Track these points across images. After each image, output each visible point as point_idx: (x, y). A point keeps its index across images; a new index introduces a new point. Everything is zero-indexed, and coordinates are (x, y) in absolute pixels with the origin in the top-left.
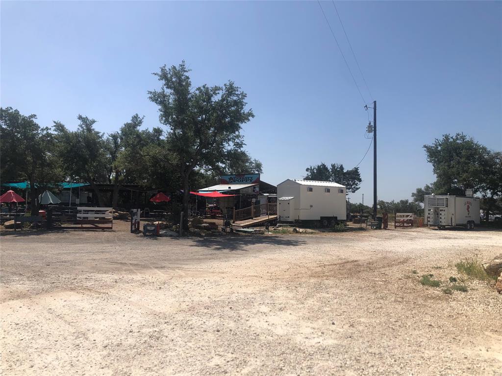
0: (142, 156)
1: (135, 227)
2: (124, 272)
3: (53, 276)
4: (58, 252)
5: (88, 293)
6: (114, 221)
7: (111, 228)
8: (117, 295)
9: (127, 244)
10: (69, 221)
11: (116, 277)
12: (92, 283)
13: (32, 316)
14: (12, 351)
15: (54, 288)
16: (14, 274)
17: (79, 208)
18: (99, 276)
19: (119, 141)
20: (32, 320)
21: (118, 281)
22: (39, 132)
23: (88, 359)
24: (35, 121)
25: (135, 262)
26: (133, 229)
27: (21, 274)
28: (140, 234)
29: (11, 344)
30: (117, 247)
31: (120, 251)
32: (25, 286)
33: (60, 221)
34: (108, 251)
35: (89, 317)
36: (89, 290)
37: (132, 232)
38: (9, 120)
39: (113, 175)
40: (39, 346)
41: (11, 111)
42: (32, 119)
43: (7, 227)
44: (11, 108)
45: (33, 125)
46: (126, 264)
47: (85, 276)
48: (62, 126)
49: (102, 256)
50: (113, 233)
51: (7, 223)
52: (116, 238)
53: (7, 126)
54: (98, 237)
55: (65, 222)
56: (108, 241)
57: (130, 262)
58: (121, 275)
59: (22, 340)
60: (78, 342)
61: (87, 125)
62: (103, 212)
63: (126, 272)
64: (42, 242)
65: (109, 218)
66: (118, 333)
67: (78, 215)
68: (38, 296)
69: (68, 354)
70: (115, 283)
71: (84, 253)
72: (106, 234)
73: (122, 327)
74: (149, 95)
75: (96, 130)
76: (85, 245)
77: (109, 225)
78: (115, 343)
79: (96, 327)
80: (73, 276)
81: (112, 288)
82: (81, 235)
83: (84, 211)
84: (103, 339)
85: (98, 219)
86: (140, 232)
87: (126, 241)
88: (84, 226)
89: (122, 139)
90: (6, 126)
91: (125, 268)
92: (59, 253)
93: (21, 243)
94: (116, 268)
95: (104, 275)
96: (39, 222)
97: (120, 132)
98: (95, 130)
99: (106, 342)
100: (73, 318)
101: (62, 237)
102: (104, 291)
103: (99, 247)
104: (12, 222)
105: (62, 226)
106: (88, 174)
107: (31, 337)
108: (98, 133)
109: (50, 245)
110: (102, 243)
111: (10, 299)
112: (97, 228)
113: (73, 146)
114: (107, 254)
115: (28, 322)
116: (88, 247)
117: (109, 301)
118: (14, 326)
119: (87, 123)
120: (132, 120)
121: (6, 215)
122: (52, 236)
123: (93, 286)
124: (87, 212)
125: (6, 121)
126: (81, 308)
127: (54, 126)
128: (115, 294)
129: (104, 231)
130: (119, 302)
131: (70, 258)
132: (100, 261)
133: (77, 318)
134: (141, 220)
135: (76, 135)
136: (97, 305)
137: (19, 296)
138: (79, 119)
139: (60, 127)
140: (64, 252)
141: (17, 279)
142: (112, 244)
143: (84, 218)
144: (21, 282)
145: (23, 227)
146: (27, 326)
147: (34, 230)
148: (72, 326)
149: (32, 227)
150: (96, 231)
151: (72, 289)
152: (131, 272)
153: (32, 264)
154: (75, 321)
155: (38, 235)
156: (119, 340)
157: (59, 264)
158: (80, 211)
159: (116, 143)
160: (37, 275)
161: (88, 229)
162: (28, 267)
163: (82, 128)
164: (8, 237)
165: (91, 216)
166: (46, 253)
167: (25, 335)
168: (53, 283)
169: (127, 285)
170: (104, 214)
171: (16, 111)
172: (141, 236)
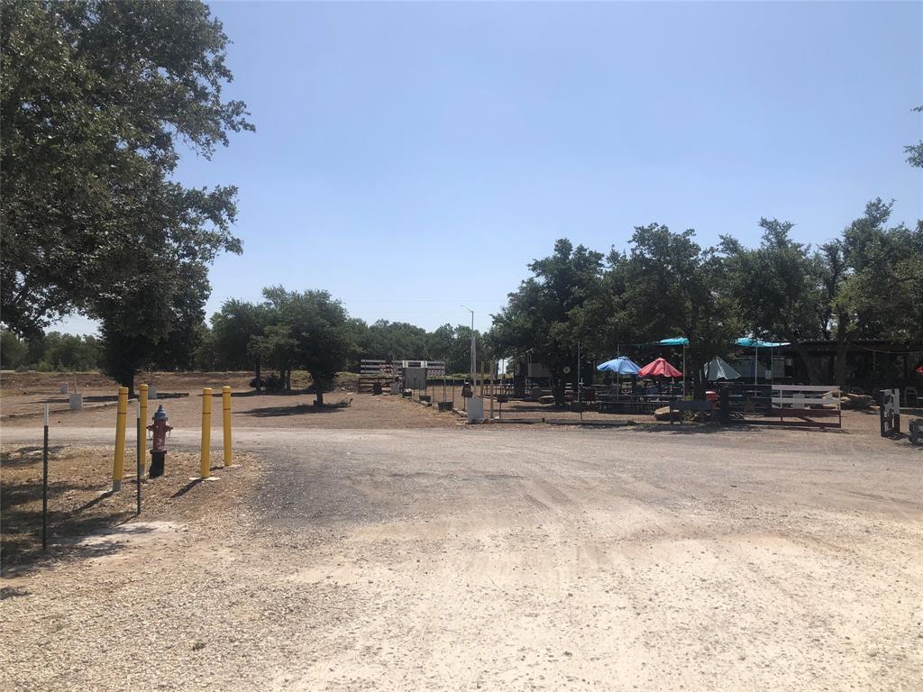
0: (898, 280)
1: (890, 426)
2: (881, 514)
3: (746, 507)
4: (746, 465)
5: (814, 545)
6: (843, 412)
7: (839, 426)
8: (874, 557)
9: (876, 459)
10: (758, 411)
11: (866, 522)
12: (818, 528)
13: (724, 571)
14: (705, 623)
15: (750, 528)
16: (683, 495)
17: (774, 387)
18: (830, 516)
19: (842, 256)
20: (726, 578)
21: (871, 530)
22: (700, 257)
23: (842, 670)
24: (692, 240)
25: (903, 497)
26: (887, 429)
27: (693, 498)
28: (902, 441)
29: (701, 611)
30: (858, 464)
31: (864, 471)
32: (704, 518)
33: (740, 410)
34: (839, 469)
35: (826, 593)
36: (814, 539)
37: (884, 434)
38: (655, 244)
39: (832, 324)
40: (747, 626)
41: (656, 229)
42: (687, 238)
43: (660, 418)
44: (656, 224)
45: (690, 246)
46: (882, 498)
47: (802, 513)
48: (734, 243)
49: (828, 478)
50: (843, 435)
51: (659, 412)
52: (851, 445)
53: (652, 254)
54: (815, 442)
55: (750, 412)
56: (837, 450)
57: (892, 496)
58: (875, 518)
59: (717, 608)
60: (816, 634)
61: (777, 236)
62: (819, 395)
63: (885, 515)
64: (717, 445)
65: (833, 405)
66: (894, 634)
67: (774, 400)
68: (727, 538)
69: (801, 652)
70: (866, 534)
71: (792, 470)
72: (830, 436)
73: (901, 625)
74: (909, 155)
75: (795, 241)
76: (791, 455)
77: (835, 420)
78: (891, 653)
79: (846, 613)
80: (780, 511)
81: (860, 543)
82: (782, 436)
83: (784, 392)
84: (865, 640)
85: (808, 408)
86: (902, 436)
87: (872, 451)
88: (785, 419)
89: (846, 252)
90: (650, 255)
91: (881, 506)
92: (749, 467)
93: (685, 446)
94: (862, 504)
95: (839, 516)
96: (708, 411)
97: (842, 239)
98: (793, 242)
99: (872, 647)
100: (797, 588)
101: (750, 438)
102: (847, 546)
103: (820, 460)
104: (666, 410)
105: (746, 419)
106: (786, 324)
107: (729, 607)
108: (800, 246)
109: (731, 451)
110: (826, 454)
111: (683, 537)
112: (810, 423)
113: (757, 276)
114: (839, 476)
115: (720, 580)
116: (799, 459)
117: (860, 568)
118: (699, 582)
119: (776, 230)
120: (868, 212)
121: (656, 398)
122: (731, 436)
123: (822, 534)
124: (789, 394)
125: (650, 246)
126: (807, 572)
127: (722, 244)
128: (870, 555)
129: (825, 431)
130: (882, 573)
131: (769, 476)
132: (827, 487)
133: (803, 589)
134: (903, 412)
135: (760, 255)
136: (836, 571)
137: (697, 534)
138: (762, 225)
139: (730, 245)
140: (756, 465)
141: (689, 504)
142: (845, 457)
143: (784, 405)
144: (696, 511)
145: (683, 419)
146: (721, 586)
147: (701, 425)
148: (798, 602)
149: (698, 420)
150: (809, 430)
151: (782, 535)
152: (896, 515)
153: (708, 481)
154: (802, 594)
155: (708, 432)
156: (899, 647)
157: (751, 485)
158: (776, 393)
159: (834, 259)
160: (719, 501)
161: (793, 426)
162: (702, 486)
163: (769, 240)
164: (663, 434)
165: (798, 402)
166: (727, 465)
167: (718, 600)
168: (747, 518)
169: (894, 541)
170: (821, 397)
171: (663, 228)
172: (905, 445)
